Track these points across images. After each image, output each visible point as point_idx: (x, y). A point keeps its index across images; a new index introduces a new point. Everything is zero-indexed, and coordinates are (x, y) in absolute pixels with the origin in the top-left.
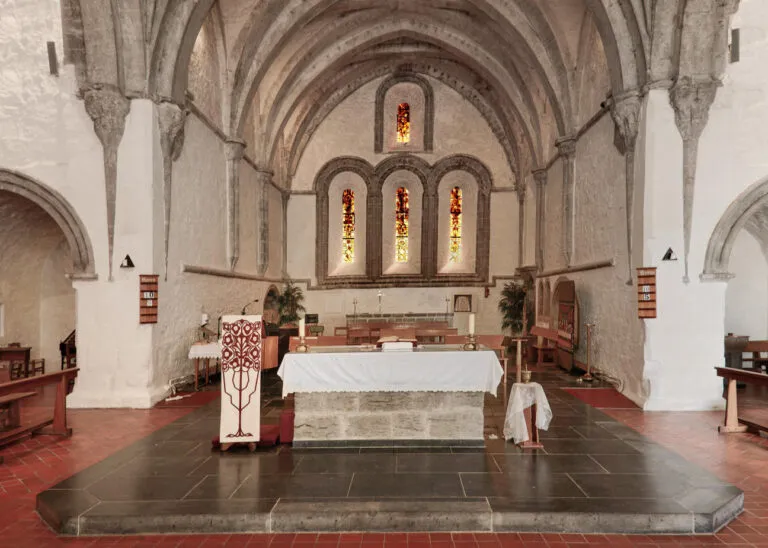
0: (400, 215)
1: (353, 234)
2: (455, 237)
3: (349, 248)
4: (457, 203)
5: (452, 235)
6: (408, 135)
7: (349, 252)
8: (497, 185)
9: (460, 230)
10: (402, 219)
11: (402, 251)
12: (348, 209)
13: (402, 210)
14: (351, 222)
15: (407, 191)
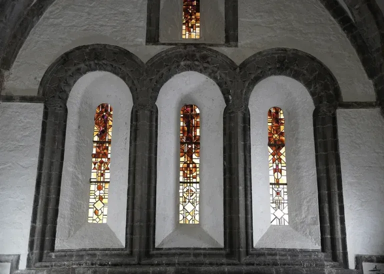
0: (186, 148)
1: (107, 175)
2: (277, 183)
3: (101, 198)
4: (277, 130)
5: (272, 180)
6: (198, 30)
7: (99, 205)
8: (346, 97)
9: (284, 173)
10: (189, 154)
11: (189, 207)
12: (103, 134)
13: (189, 140)
14: (105, 155)
15: (198, 111)
